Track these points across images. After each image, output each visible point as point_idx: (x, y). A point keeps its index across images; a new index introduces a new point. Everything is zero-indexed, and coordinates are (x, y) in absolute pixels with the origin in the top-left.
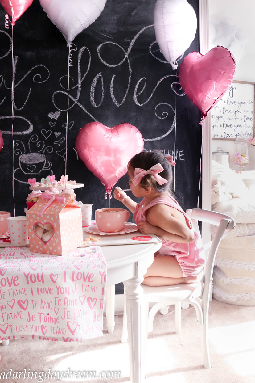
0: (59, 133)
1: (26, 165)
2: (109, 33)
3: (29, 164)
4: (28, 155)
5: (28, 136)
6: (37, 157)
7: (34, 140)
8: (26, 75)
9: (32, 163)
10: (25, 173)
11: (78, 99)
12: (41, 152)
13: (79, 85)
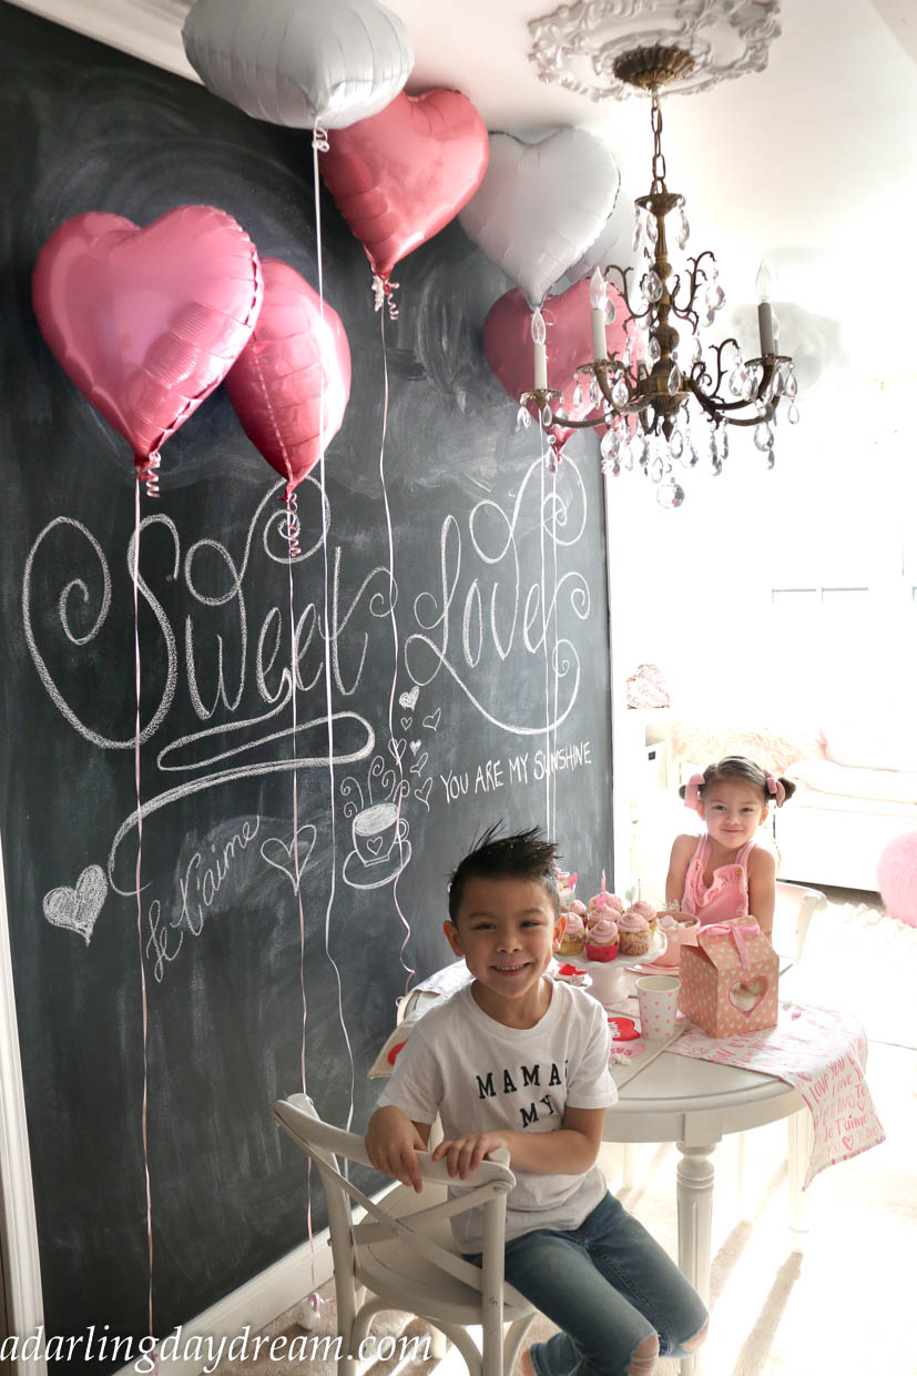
0: (419, 744)
1: (366, 838)
2: (485, 479)
3: (371, 837)
4: (368, 812)
5: (366, 763)
6: (382, 815)
7: (377, 771)
8: (357, 599)
9: (375, 832)
10: (365, 862)
11: (444, 652)
12: (390, 801)
13: (445, 615)
